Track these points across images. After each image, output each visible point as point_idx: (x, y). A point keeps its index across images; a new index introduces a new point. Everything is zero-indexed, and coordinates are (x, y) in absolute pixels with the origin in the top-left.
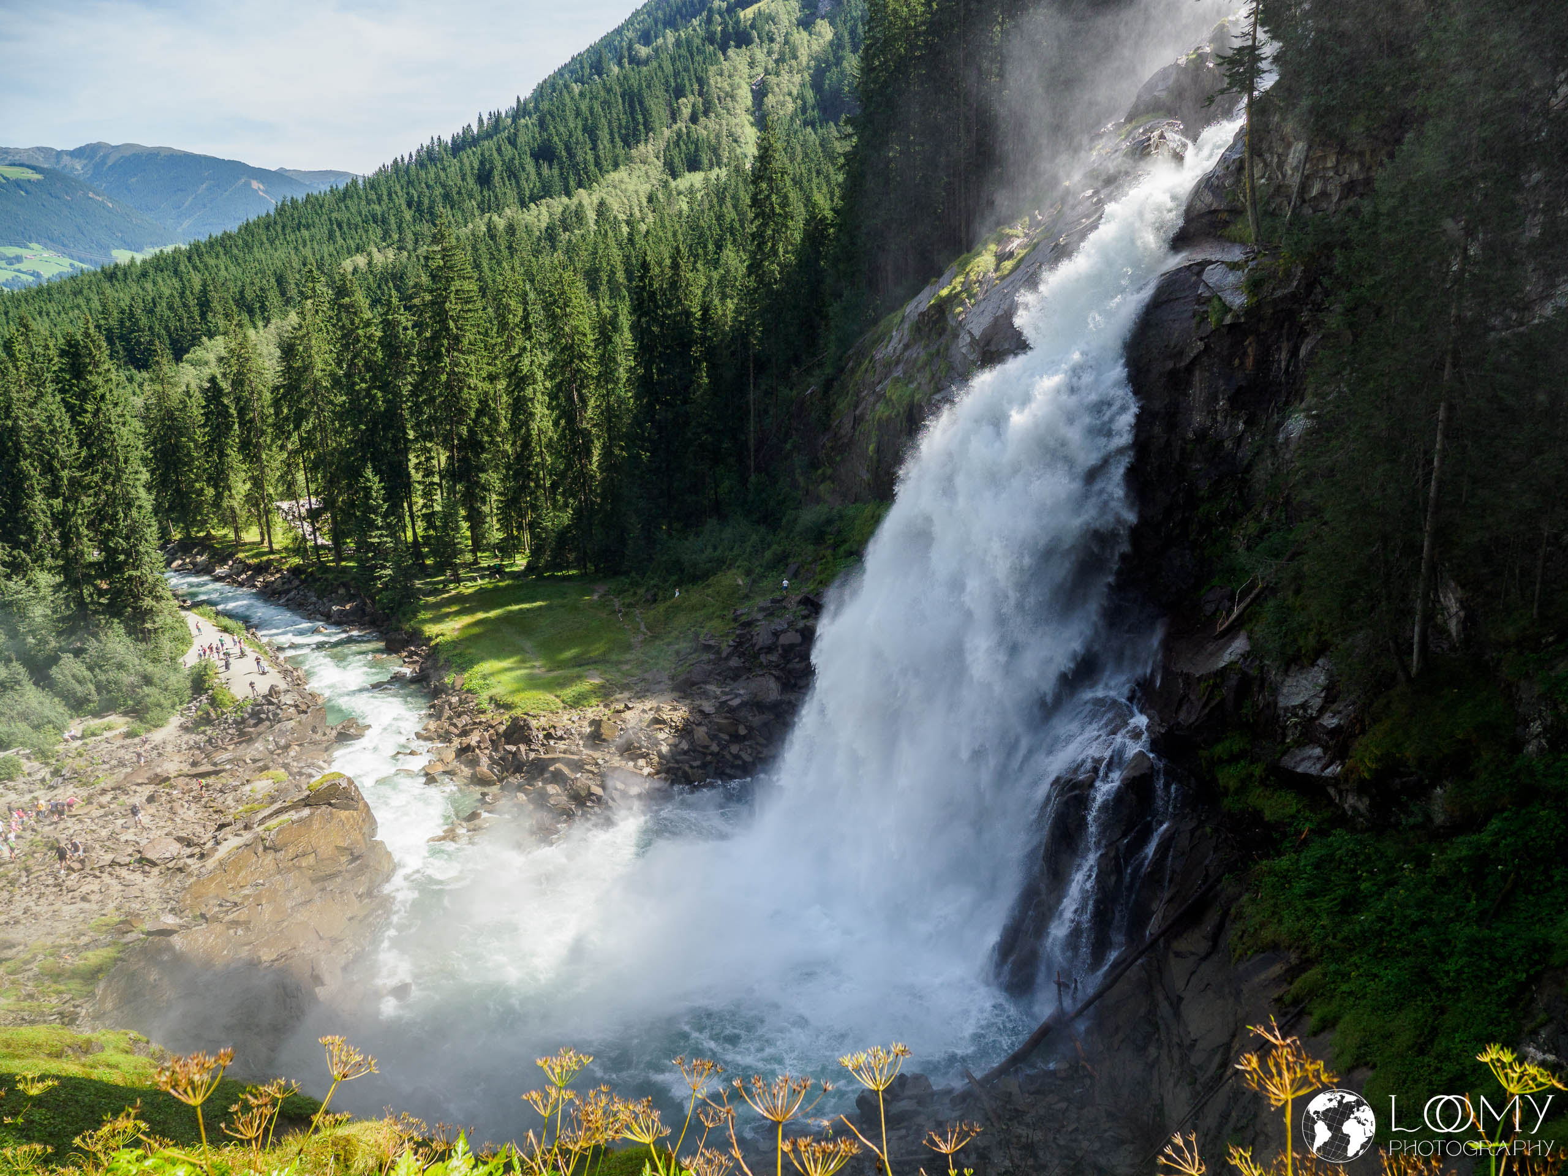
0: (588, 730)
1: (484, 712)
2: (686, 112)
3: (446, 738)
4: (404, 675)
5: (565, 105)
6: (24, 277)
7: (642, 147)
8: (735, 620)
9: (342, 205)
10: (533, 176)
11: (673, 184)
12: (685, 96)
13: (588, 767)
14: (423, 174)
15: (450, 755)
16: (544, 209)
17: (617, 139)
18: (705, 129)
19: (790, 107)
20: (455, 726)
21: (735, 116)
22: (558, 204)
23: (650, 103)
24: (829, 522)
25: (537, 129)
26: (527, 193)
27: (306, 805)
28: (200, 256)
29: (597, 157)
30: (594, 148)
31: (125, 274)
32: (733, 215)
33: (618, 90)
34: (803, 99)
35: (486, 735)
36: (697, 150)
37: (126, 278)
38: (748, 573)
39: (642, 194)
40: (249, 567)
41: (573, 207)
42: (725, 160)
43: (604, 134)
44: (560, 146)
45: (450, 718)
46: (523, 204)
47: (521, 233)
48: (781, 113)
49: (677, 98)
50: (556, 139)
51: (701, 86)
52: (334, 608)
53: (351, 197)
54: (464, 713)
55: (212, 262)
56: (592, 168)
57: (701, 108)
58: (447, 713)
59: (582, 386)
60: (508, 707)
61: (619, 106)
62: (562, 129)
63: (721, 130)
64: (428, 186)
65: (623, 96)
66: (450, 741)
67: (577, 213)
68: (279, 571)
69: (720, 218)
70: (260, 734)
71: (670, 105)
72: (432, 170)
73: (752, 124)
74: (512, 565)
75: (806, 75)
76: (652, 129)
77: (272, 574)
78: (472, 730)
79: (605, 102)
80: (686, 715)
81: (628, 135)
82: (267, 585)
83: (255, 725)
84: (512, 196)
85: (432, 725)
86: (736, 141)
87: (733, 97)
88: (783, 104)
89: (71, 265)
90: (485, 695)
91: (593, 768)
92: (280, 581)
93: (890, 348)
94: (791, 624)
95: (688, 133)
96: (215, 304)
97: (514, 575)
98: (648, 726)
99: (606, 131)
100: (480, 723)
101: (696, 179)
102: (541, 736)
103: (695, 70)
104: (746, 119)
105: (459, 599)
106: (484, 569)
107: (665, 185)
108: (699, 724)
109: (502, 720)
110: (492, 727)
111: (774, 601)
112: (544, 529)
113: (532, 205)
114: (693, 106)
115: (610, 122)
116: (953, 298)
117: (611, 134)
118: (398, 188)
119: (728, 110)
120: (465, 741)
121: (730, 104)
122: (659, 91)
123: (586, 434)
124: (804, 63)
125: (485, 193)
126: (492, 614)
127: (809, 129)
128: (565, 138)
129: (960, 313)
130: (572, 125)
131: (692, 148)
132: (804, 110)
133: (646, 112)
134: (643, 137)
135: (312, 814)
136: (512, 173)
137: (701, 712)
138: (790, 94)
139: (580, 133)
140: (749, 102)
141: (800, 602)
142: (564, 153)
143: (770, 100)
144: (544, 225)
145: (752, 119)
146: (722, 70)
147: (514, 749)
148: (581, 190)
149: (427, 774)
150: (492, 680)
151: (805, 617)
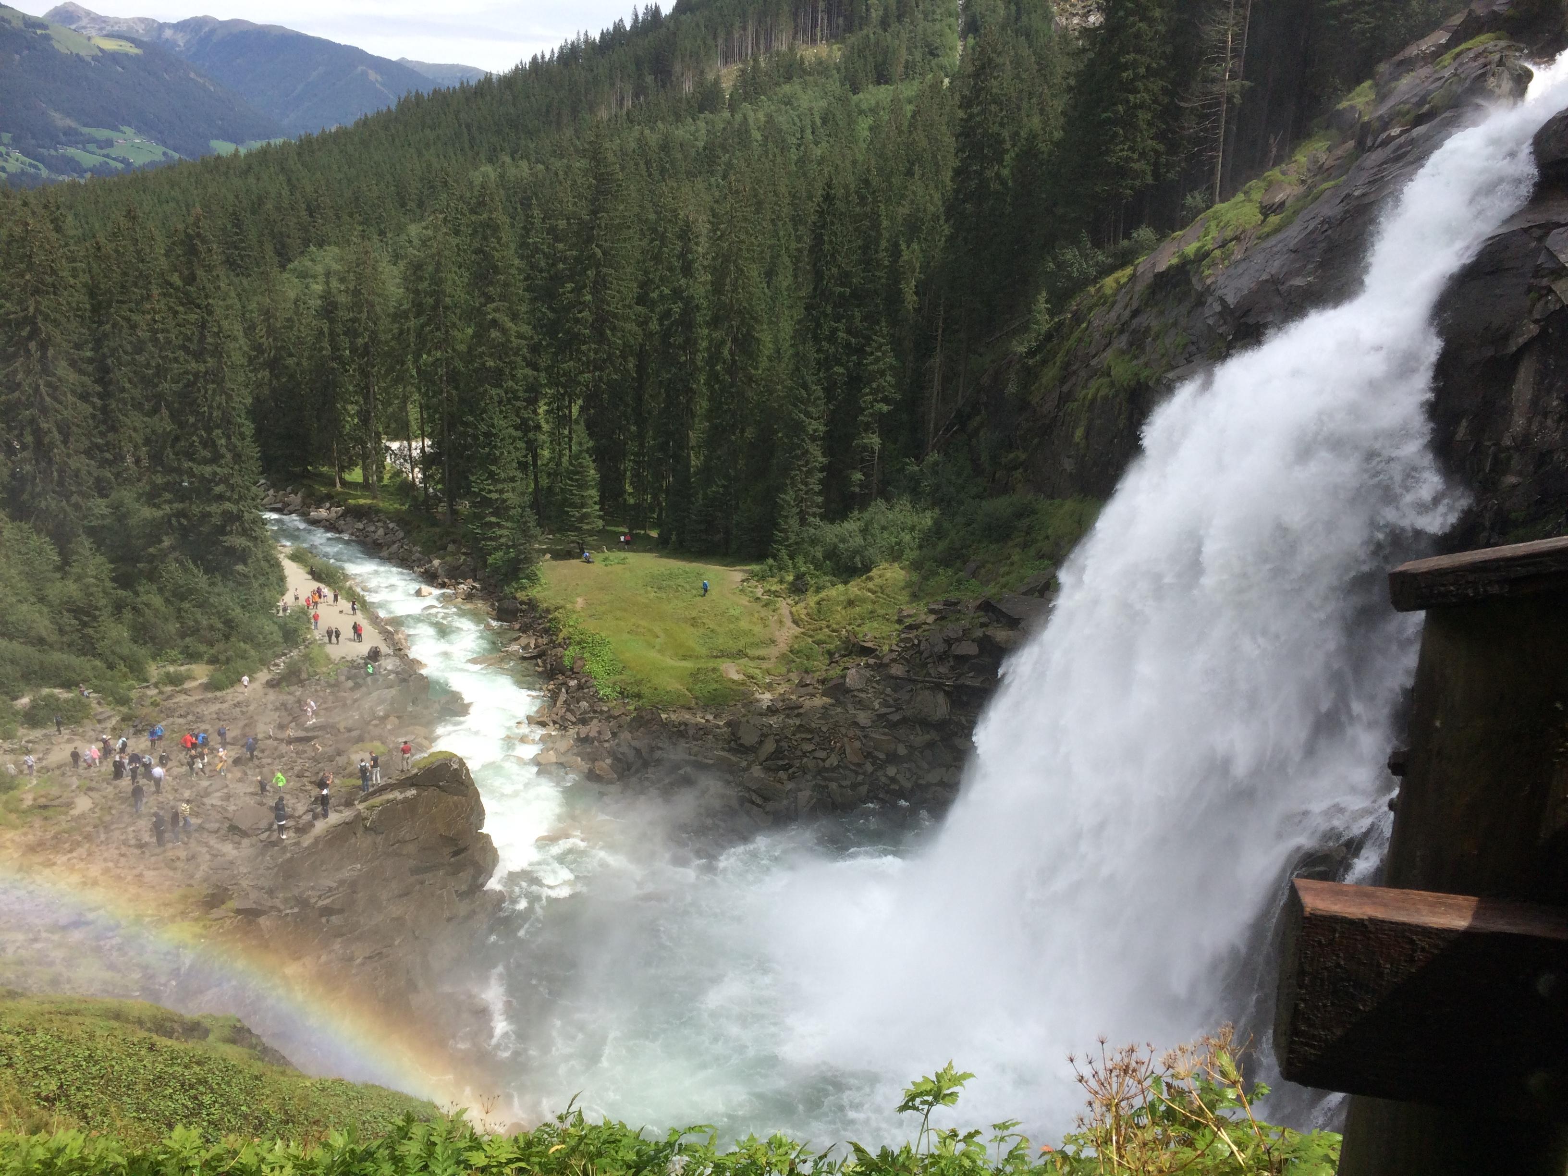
3: (560, 724)
6: (113, 163)
8: (900, 621)
9: (473, 106)
11: (854, 99)
14: (566, 74)
15: (566, 745)
18: (896, 37)
20: (573, 712)
24: (1019, 515)
27: (412, 785)
28: (312, 152)
31: (228, 167)
35: (607, 726)
36: (885, 61)
37: (228, 172)
39: (816, 112)
41: (736, 125)
45: (567, 703)
46: (678, 118)
47: (675, 153)
53: (484, 96)
54: (583, 698)
58: (563, 697)
60: (633, 697)
66: (566, 729)
70: (356, 700)
83: (352, 689)
85: (546, 709)
86: (933, 52)
89: (164, 154)
90: (607, 681)
91: (727, 776)
94: (967, 632)
95: (876, 41)
98: (793, 734)
100: (601, 712)
101: (882, 94)
107: (845, 99)
108: (853, 738)
109: (627, 711)
110: (614, 717)
111: (947, 603)
113: (688, 120)
120: (584, 730)
131: (880, 59)
135: (418, 795)
137: (856, 724)
141: (979, 608)
144: (701, 144)
147: (639, 745)
149: (539, 764)
151: (983, 625)
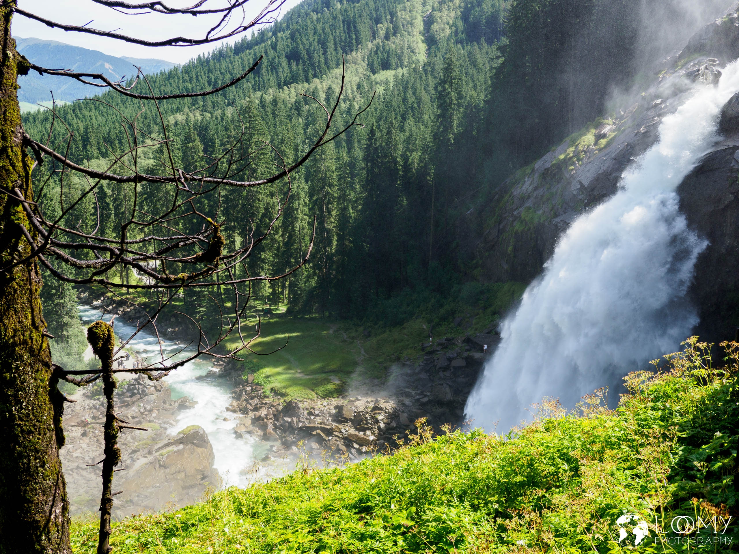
0: (334, 411)
1: (267, 397)
2: (382, 33)
3: (244, 411)
4: (215, 373)
5: (307, 26)
7: (354, 53)
8: (423, 349)
9: (167, 82)
10: (286, 69)
11: (373, 77)
12: (381, 23)
13: (335, 433)
14: (218, 65)
15: (248, 422)
16: (292, 90)
17: (339, 49)
18: (394, 44)
19: (448, 31)
20: (251, 404)
21: (413, 36)
22: (302, 87)
23: (360, 26)
24: (482, 292)
25: (289, 40)
26: (283, 80)
27: (181, 443)
28: (80, 109)
29: (326, 59)
30: (325, 53)
31: (34, 118)
32: (413, 99)
33: (341, 18)
34: (456, 27)
35: (271, 411)
36: (388, 56)
37: (35, 121)
38: (430, 321)
39: (353, 83)
40: (114, 302)
41: (311, 90)
42: (406, 64)
43: (331, 45)
44: (304, 52)
45: (246, 400)
46: (280, 87)
47: (280, 105)
48: (442, 35)
49: (377, 24)
50: (301, 47)
51: (392, 17)
52: (169, 330)
53: (174, 78)
54: (255, 397)
55: (87, 114)
56: (323, 66)
57: (392, 30)
58: (244, 396)
59: (329, 203)
60: (283, 395)
61: (341, 28)
62: (305, 41)
63: (404, 46)
64: (221, 73)
65: (343, 22)
66: (247, 414)
67: (314, 94)
68: (132, 305)
69: (405, 100)
70: (134, 402)
71: (372, 28)
72: (224, 63)
73: (423, 42)
74: (276, 309)
75: (458, 12)
76: (360, 43)
77: (129, 307)
78: (261, 408)
79: (332, 25)
80: (394, 406)
81: (345, 46)
82: (125, 313)
83: (131, 397)
84: (273, 80)
85: (235, 403)
86: (413, 52)
87: (412, 24)
88: (443, 30)
90: (268, 387)
91: (339, 434)
92: (133, 312)
93: (524, 188)
94: (458, 354)
95: (383, 46)
96: (93, 141)
97: (278, 316)
98: (371, 411)
99: (332, 43)
100: (266, 404)
101: (388, 75)
102: (305, 413)
103: (389, 7)
104: (419, 38)
105: (245, 328)
106: (259, 311)
107: (369, 77)
108: (403, 412)
109: (280, 403)
110: (274, 406)
111: (447, 340)
112: (300, 288)
113: (285, 87)
114: (387, 29)
115: (335, 38)
116: (567, 161)
117: (335, 44)
118: (203, 74)
119: (409, 32)
120: (258, 414)
121: (410, 29)
122: (366, 19)
123: (328, 231)
124: (457, 4)
125: (257, 79)
126: (267, 339)
127: (459, 46)
128: (307, 46)
129: (572, 170)
130: (311, 39)
131: (386, 55)
132: (456, 33)
133: (357, 32)
134: (355, 47)
135: (184, 448)
136: (273, 67)
137: (404, 404)
138: (448, 23)
139: (316, 44)
140: (422, 28)
141: (464, 341)
142: (306, 56)
143: (435, 27)
144: (293, 100)
145: (423, 38)
146: (405, 8)
147: (289, 420)
148: (316, 80)
149: (236, 432)
150: (272, 379)
151: (467, 350)
